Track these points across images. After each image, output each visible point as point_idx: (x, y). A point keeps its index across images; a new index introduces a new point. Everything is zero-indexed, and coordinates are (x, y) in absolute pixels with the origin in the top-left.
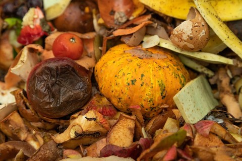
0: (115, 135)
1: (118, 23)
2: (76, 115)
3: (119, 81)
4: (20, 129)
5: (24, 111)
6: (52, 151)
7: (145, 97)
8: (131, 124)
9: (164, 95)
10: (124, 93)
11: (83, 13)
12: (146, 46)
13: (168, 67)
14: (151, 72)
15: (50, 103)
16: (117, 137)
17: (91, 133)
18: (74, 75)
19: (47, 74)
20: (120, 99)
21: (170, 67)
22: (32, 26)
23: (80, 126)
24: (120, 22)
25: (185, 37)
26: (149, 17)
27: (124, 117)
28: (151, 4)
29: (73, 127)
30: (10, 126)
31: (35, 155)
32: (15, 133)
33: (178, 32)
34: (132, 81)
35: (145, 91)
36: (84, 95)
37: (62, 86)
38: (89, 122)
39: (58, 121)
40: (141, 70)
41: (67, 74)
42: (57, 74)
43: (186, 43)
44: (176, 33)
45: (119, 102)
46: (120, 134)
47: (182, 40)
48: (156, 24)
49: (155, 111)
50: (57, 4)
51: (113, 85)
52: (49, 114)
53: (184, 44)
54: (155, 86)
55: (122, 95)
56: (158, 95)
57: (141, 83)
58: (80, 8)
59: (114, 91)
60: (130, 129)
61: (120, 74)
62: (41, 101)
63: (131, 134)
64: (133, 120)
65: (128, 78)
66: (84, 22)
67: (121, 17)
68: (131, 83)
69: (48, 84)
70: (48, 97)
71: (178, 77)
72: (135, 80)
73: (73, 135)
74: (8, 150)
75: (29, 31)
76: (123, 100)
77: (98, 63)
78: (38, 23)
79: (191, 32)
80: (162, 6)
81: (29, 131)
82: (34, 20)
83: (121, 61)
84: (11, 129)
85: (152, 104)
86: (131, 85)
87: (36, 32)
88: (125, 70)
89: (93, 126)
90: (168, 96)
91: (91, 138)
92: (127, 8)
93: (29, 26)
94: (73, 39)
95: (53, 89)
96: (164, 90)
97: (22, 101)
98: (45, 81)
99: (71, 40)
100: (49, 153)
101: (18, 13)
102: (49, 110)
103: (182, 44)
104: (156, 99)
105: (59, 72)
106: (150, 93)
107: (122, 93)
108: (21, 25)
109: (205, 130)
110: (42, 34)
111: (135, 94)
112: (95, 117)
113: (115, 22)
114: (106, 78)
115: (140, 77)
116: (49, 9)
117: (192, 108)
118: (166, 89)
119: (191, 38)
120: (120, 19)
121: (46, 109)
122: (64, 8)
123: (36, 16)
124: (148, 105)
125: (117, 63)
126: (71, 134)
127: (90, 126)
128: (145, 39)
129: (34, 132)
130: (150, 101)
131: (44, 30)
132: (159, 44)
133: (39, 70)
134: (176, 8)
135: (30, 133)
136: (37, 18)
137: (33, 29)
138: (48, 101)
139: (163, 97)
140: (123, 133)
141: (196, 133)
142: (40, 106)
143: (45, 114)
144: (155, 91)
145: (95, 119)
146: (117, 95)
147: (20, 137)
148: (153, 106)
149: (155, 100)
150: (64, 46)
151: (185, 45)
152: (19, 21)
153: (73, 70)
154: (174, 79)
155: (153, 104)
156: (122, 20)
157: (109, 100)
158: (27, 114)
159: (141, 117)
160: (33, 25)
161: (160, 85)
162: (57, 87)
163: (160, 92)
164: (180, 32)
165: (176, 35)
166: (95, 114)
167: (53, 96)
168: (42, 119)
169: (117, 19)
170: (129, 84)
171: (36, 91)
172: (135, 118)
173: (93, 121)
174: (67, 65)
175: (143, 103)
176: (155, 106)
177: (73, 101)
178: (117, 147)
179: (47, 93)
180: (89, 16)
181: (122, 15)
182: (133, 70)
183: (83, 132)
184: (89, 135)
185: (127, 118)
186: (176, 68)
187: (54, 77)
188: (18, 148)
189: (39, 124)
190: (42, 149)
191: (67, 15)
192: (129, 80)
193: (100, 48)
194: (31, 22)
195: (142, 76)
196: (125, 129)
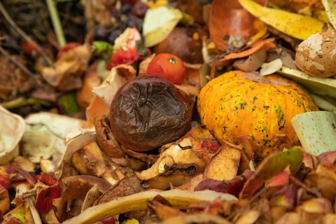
0: (214, 167)
1: (232, 49)
2: (167, 146)
3: (225, 104)
4: (97, 163)
5: (104, 142)
6: (133, 188)
7: (257, 125)
8: (236, 155)
9: (281, 125)
10: (231, 119)
11: (190, 39)
12: (264, 72)
13: (289, 93)
14: (267, 95)
15: (135, 128)
16: (217, 170)
17: (185, 167)
18: (169, 97)
19: (136, 92)
20: (225, 128)
21: (292, 93)
22: (125, 49)
23: (172, 158)
24: (234, 48)
25: (312, 55)
26: (273, 40)
27: (228, 145)
28: (275, 23)
29: (164, 160)
30: (85, 157)
31: (111, 190)
32: (91, 167)
33: (303, 48)
34: (242, 105)
35: (256, 117)
36: (180, 122)
37: (152, 109)
38: (183, 151)
39: (145, 155)
40: (254, 93)
41: (161, 94)
42: (148, 93)
43: (314, 63)
44: (302, 50)
45: (224, 133)
46: (221, 166)
47: (308, 59)
48: (281, 49)
49: (270, 146)
50: (159, 29)
51: (217, 110)
52: (134, 142)
53: (311, 65)
54: (270, 113)
55: (227, 123)
56: (273, 124)
57: (252, 107)
58: (187, 33)
59: (219, 118)
60: (234, 160)
61: (228, 97)
62: (126, 124)
63: (234, 167)
64: (238, 149)
65: (237, 101)
66: (192, 50)
67: (237, 41)
68: (239, 106)
69: (136, 104)
70: (134, 119)
71: (302, 106)
72: (246, 104)
73: (162, 169)
74: (79, 185)
75: (121, 54)
76: (228, 129)
77: (203, 89)
78: (133, 45)
79: (320, 49)
80: (288, 26)
81: (108, 166)
82: (128, 41)
83: (230, 83)
84: (86, 161)
85: (265, 135)
86: (239, 110)
87: (129, 56)
88: (233, 92)
89: (187, 157)
90: (287, 127)
91: (185, 176)
92: (246, 33)
93: (121, 49)
94: (173, 60)
95: (142, 110)
96: (282, 118)
97: (104, 129)
98: (133, 101)
99: (171, 61)
100: (130, 190)
101: (111, 38)
102: (135, 136)
103: (309, 64)
104: (272, 129)
105: (150, 90)
106: (263, 120)
107: (228, 119)
108: (112, 50)
109: (329, 158)
110: (136, 58)
111: (244, 122)
112: (190, 145)
113: (229, 47)
114: (210, 103)
115: (252, 100)
116: (149, 34)
117: (316, 137)
118: (285, 118)
119: (320, 56)
120: (235, 43)
121: (130, 135)
122: (168, 33)
123: (131, 37)
124: (260, 137)
125: (225, 85)
126: (160, 168)
127: (184, 156)
128: (265, 65)
129: (114, 168)
130: (263, 131)
131: (139, 53)
132: (281, 69)
133: (126, 88)
134: (306, 29)
135: (109, 169)
136: (132, 39)
137: (126, 52)
138: (134, 124)
139: (281, 128)
140: (225, 165)
141: (318, 164)
142: (123, 131)
143: (130, 143)
144: (270, 119)
145: (190, 147)
146: (221, 123)
147: (97, 172)
148: (266, 138)
149: (269, 131)
150: (160, 66)
151: (313, 66)
152: (110, 46)
153: (169, 90)
154: (297, 108)
155: (267, 136)
156: (237, 44)
157: (212, 132)
158: (107, 145)
159: (249, 149)
160: (127, 47)
161: (277, 111)
162: (146, 109)
163: (277, 120)
164: (306, 48)
165: (302, 53)
166: (192, 141)
167: (141, 119)
168: (126, 154)
169: (232, 44)
170: (237, 108)
171: (120, 112)
172: (241, 148)
173: (188, 150)
174: (161, 83)
175: (254, 133)
176: (269, 138)
177: (165, 128)
178: (216, 181)
179: (134, 115)
180: (198, 44)
181: (238, 38)
182: (244, 92)
183: (175, 164)
184: (182, 170)
185: (232, 147)
186: (300, 96)
187: (144, 96)
188: (91, 183)
189: (122, 161)
190: (121, 184)
191: (171, 41)
192: (238, 103)
193: (207, 77)
194: (125, 44)
195: (255, 99)
196: (228, 160)
